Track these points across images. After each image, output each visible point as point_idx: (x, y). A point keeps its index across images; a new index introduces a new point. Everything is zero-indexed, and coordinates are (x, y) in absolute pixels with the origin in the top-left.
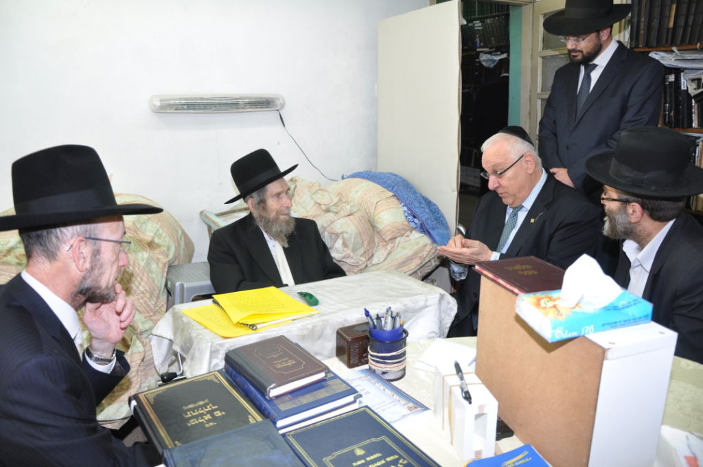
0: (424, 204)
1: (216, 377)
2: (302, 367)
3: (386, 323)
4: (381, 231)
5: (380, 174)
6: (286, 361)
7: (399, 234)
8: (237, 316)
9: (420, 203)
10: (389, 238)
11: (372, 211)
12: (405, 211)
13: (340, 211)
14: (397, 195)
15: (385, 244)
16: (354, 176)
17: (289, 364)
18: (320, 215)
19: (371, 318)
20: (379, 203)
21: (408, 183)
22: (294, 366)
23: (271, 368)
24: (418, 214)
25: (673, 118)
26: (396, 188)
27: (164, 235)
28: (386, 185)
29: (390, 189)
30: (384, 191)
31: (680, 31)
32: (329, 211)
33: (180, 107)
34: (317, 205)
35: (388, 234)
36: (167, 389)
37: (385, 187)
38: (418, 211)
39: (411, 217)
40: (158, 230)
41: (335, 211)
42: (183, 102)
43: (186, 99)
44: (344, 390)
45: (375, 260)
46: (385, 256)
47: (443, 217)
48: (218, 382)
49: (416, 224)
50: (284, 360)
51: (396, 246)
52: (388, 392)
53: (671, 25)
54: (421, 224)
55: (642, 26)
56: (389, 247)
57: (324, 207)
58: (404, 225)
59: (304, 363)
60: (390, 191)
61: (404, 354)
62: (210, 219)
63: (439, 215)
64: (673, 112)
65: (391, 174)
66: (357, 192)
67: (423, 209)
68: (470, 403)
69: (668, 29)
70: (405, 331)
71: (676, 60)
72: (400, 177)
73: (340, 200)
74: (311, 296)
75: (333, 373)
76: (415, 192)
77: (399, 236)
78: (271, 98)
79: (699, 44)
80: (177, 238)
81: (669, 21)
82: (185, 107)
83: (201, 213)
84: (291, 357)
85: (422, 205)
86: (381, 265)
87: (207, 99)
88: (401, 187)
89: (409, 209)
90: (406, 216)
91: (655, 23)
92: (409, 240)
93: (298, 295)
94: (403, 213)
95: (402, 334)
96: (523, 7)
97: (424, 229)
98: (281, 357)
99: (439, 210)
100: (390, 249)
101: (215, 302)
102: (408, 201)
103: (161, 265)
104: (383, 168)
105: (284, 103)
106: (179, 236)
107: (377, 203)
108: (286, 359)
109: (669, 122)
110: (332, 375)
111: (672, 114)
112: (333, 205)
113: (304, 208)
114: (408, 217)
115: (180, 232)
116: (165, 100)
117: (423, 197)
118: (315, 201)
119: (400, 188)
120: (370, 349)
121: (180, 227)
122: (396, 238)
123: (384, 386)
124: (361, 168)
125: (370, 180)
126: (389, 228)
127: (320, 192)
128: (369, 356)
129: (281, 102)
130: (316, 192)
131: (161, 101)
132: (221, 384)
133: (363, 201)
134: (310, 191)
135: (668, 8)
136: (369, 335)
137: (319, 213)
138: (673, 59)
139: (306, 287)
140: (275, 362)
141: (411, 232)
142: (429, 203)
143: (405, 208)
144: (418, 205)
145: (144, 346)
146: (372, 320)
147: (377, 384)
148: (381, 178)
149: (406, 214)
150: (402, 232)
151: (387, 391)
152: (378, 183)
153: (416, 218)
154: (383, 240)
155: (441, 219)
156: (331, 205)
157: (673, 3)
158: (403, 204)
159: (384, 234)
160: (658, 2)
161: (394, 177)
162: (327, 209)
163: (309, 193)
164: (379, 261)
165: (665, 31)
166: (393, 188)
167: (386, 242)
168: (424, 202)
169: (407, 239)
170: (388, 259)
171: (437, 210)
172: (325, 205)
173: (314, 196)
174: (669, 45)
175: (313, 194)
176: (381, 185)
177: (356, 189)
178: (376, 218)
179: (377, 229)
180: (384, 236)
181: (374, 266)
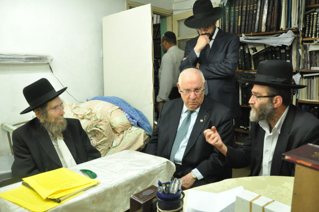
0: (135, 112)
4: (115, 128)
7: (125, 129)
8: (45, 194)
9: (133, 111)
10: (120, 131)
11: (109, 118)
12: (127, 116)
14: (121, 108)
15: (118, 135)
16: (94, 99)
20: (112, 113)
24: (134, 117)
26: (119, 104)
29: (116, 104)
30: (114, 106)
31: (243, 27)
32: (84, 119)
34: (76, 116)
35: (119, 129)
37: (113, 104)
38: (133, 116)
39: (131, 119)
41: (88, 118)
45: (114, 145)
46: (120, 142)
47: (146, 118)
49: (134, 122)
51: (125, 136)
53: (239, 24)
54: (137, 123)
55: (227, 25)
56: (121, 136)
58: (128, 123)
60: (117, 106)
63: (144, 117)
64: (243, 63)
65: (114, 97)
66: (98, 107)
67: (136, 115)
69: (238, 27)
73: (91, 112)
74: (90, 172)
76: (129, 106)
77: (125, 130)
78: (45, 56)
79: (251, 33)
81: (238, 23)
83: (2, 125)
86: (118, 147)
88: (122, 104)
89: (129, 115)
90: (128, 119)
91: (232, 24)
92: (131, 132)
94: (126, 116)
95: (180, 195)
96: (167, 18)
97: (139, 125)
99: (143, 114)
100: (122, 137)
101: (25, 185)
102: (127, 111)
105: (53, 59)
107: (112, 112)
109: (241, 67)
111: (243, 64)
112: (87, 115)
114: (130, 119)
117: (134, 108)
118: (74, 113)
120: (159, 208)
122: (123, 131)
124: (96, 95)
125: (104, 100)
126: (120, 126)
127: (77, 108)
129: (51, 58)
130: (75, 108)
133: (102, 112)
134: (71, 108)
135: (237, 18)
138: (244, 39)
141: (132, 127)
142: (137, 111)
143: (127, 114)
144: (132, 112)
149: (128, 117)
150: (127, 128)
152: (109, 102)
153: (133, 119)
154: (117, 133)
155: (146, 119)
156: (85, 114)
157: (239, 15)
158: (125, 112)
159: (117, 130)
160: (232, 15)
161: (116, 98)
162: (82, 117)
163: (70, 109)
164: (117, 144)
165: (237, 27)
166: (118, 104)
167: (119, 134)
168: (135, 111)
169: (130, 131)
170: (121, 143)
171: (142, 114)
172: (81, 115)
173: (73, 110)
174: (239, 33)
175: (73, 109)
176: (111, 103)
177: (97, 106)
178: (112, 121)
179: (113, 127)
180: (117, 131)
181: (113, 147)
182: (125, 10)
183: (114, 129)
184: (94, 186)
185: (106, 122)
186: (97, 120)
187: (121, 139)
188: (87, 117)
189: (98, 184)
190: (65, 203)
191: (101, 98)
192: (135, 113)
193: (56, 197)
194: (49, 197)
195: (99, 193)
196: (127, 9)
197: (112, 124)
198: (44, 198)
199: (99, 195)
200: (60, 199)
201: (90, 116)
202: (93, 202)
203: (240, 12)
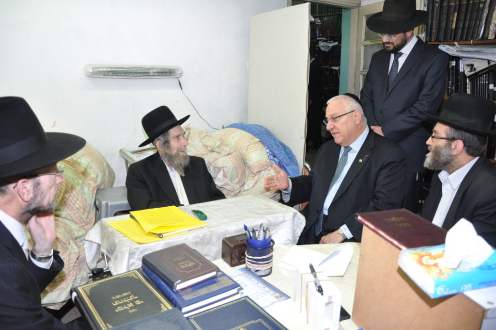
1: (135, 274)
2: (200, 268)
3: (259, 235)
4: (250, 166)
5: (250, 125)
6: (188, 263)
8: (148, 228)
9: (278, 147)
10: (256, 171)
11: (244, 152)
12: (267, 152)
13: (221, 152)
14: (262, 141)
16: (231, 126)
17: (190, 265)
18: (207, 154)
19: (248, 231)
20: (249, 146)
21: (270, 133)
22: (194, 267)
23: (177, 268)
26: (261, 135)
27: (94, 166)
28: (254, 134)
29: (257, 136)
30: (253, 138)
31: (460, 31)
32: (214, 151)
33: (107, 73)
34: (205, 147)
35: (255, 168)
36: (100, 283)
37: (254, 135)
38: (277, 153)
39: (272, 157)
40: (89, 163)
41: (218, 151)
42: (109, 70)
43: (111, 68)
44: (230, 284)
45: (246, 187)
46: (253, 184)
47: (295, 157)
48: (137, 278)
49: (275, 161)
50: (186, 262)
51: (261, 178)
52: (261, 285)
53: (454, 27)
54: (279, 162)
55: (434, 27)
56: (256, 178)
57: (210, 149)
58: (267, 162)
59: (201, 264)
60: (257, 138)
61: (271, 257)
62: (127, 155)
63: (291, 156)
65: (257, 125)
66: (233, 138)
67: (280, 152)
68: (322, 294)
69: (452, 30)
70: (272, 241)
71: (457, 51)
72: (264, 128)
73: (222, 144)
74: (201, 213)
75: (222, 272)
76: (275, 139)
77: (263, 170)
78: (173, 69)
79: (472, 41)
80: (103, 169)
81: (452, 24)
82: (111, 73)
83: (121, 151)
84: (191, 260)
85: (280, 148)
86: (250, 191)
87: (127, 69)
89: (271, 151)
90: (269, 156)
91: (443, 25)
93: (192, 212)
94: (266, 153)
95: (270, 243)
96: (352, 10)
97: (281, 165)
98: (183, 260)
99: (291, 152)
101: (132, 217)
102: (269, 145)
103: (91, 189)
104: (252, 121)
105: (182, 73)
106: (105, 167)
107: (248, 146)
108: (188, 261)
110: (221, 273)
111: (453, 88)
112: (217, 147)
113: (195, 149)
115: (105, 164)
116: (96, 68)
117: (280, 143)
118: (203, 144)
119: (264, 136)
120: (247, 254)
121: (105, 161)
122: (261, 171)
123: (257, 280)
124: (236, 121)
125: (243, 130)
126: (256, 164)
127: (207, 137)
128: (246, 259)
129: (180, 72)
131: (93, 68)
132: (140, 280)
133: (237, 145)
134: (200, 137)
135: (452, 15)
136: (246, 243)
137: (205, 153)
138: (455, 51)
139: (197, 207)
140: (179, 264)
142: (285, 147)
143: (268, 150)
144: (276, 148)
145: (78, 248)
146: (249, 232)
147: (252, 279)
148: (250, 128)
149: (269, 155)
150: (266, 167)
151: (260, 284)
152: (248, 132)
153: (275, 157)
154: (252, 172)
155: (293, 158)
156: (215, 147)
157: (455, 11)
158: (266, 147)
159: (253, 169)
160: (445, 11)
161: (259, 128)
163: (198, 138)
164: (249, 187)
165: (450, 30)
166: (259, 136)
167: (254, 174)
168: (281, 146)
169: (269, 172)
170: (255, 186)
172: (211, 147)
173: (202, 140)
174: (452, 40)
175: (202, 139)
176: (250, 133)
177: (233, 136)
178: (247, 157)
179: (247, 165)
181: (245, 191)
183: (248, 168)
187: (255, 181)
190: (167, 240)
191: (240, 127)
192: (280, 150)
193: (159, 232)
196: (288, 5)
197: (246, 161)
198: (147, 231)
200: (163, 234)
203: (457, 6)
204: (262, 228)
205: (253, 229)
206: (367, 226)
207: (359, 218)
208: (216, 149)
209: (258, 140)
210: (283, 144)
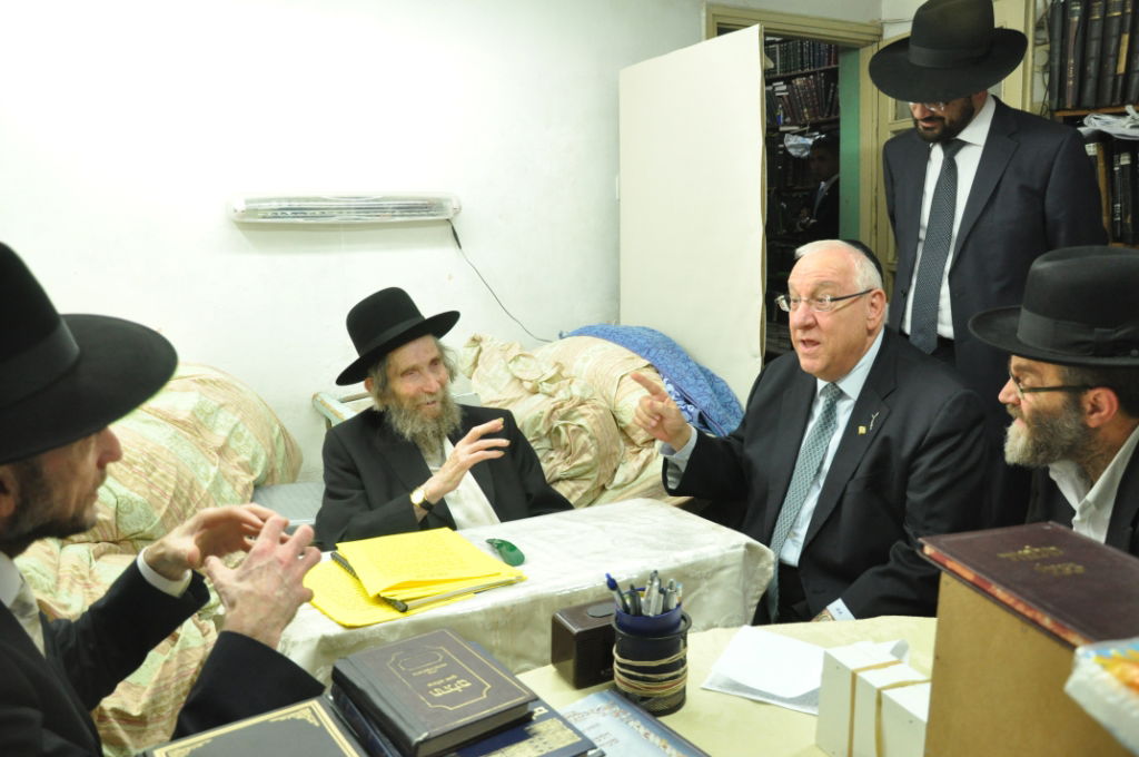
0: (702, 380)
1: (313, 713)
2: (485, 696)
3: (649, 602)
4: (628, 427)
5: (626, 328)
6: (453, 683)
9: (697, 379)
10: (642, 439)
11: (613, 393)
13: (556, 392)
14: (655, 364)
15: (636, 449)
16: (580, 333)
17: (458, 688)
18: (519, 398)
19: (620, 593)
20: (625, 378)
21: (675, 345)
22: (467, 693)
23: (422, 698)
24: (694, 396)
25: (1130, 227)
26: (653, 353)
27: (246, 434)
28: (636, 348)
29: (644, 353)
30: (633, 358)
32: (538, 392)
33: (279, 213)
34: (516, 383)
36: (214, 739)
37: (635, 352)
38: (692, 392)
39: (682, 402)
40: (236, 426)
41: (548, 390)
42: (285, 205)
43: (289, 200)
44: (569, 742)
45: (619, 479)
46: (636, 473)
47: (738, 402)
48: (317, 724)
49: (690, 413)
50: (448, 679)
51: (654, 455)
52: (654, 739)
53: (1122, 68)
54: (700, 416)
55: (1071, 72)
56: (644, 454)
57: (528, 386)
59: (489, 686)
60: (644, 357)
61: (683, 662)
62: (329, 407)
63: (729, 399)
64: (1129, 217)
65: (644, 328)
66: (585, 360)
67: (701, 389)
69: (1116, 77)
70: (685, 618)
71: (1132, 127)
72: (661, 334)
73: (559, 373)
74: (511, 547)
75: (547, 706)
76: (687, 360)
78: (438, 199)
80: (271, 441)
81: (1117, 62)
82: (289, 213)
83: (314, 398)
84: (463, 675)
85: (701, 382)
86: (629, 487)
87: (327, 201)
88: (662, 351)
89: (678, 388)
91: (1092, 67)
93: (487, 546)
95: (678, 623)
96: (861, 50)
97: (705, 423)
98: (443, 674)
99: (729, 390)
100: (645, 457)
101: (336, 557)
102: (675, 375)
103: (239, 488)
104: (631, 318)
105: (460, 209)
106: (275, 436)
107: (622, 377)
108: (454, 677)
109: (1122, 234)
110: (545, 711)
111: (1129, 221)
112: (546, 381)
113: (494, 387)
115: (277, 429)
116: (252, 201)
117: (701, 368)
118: (512, 374)
119: (660, 352)
120: (617, 651)
121: (278, 421)
123: (646, 727)
124: (592, 320)
125: (609, 340)
127: (521, 358)
128: (616, 666)
129: (455, 205)
130: (516, 359)
131: (247, 202)
132: (322, 728)
133: (596, 376)
134: (504, 359)
135: (1114, 42)
136: (614, 625)
138: (1127, 126)
140: (430, 685)
142: (711, 378)
143: (671, 387)
144: (692, 381)
146: (621, 595)
147: (632, 723)
148: (627, 336)
151: (652, 737)
152: (622, 344)
153: (689, 403)
154: (632, 442)
155: (734, 405)
156: (541, 381)
157: (1121, 32)
158: (666, 380)
159: (634, 434)
160: (1096, 32)
161: (649, 333)
162: (533, 388)
163: (503, 361)
164: (626, 479)
165: (1110, 80)
166: (648, 353)
167: (638, 446)
168: (702, 377)
170: (641, 477)
171: (726, 390)
172: (531, 381)
173: (511, 366)
174: (1119, 102)
175: (510, 362)
176: (627, 347)
177: (584, 355)
178: (620, 405)
179: (622, 425)
180: (633, 437)
181: (616, 488)
182: (700, 41)
183: (623, 431)
184: (510, 583)
185: (595, 407)
186: (571, 398)
187: (641, 463)
188: (546, 387)
189: (520, 579)
190: (417, 615)
192: (700, 386)
193: (399, 596)
194: (382, 595)
195: (514, 606)
196: (708, 37)
197: (619, 416)
198: (372, 593)
199: (512, 610)
200: (407, 603)
201: (554, 387)
202: (495, 627)
203: (1129, 19)
204: (656, 584)
205: (632, 587)
206: (953, 573)
207: (928, 550)
208: (544, 384)
209: (647, 362)
210: (707, 371)
